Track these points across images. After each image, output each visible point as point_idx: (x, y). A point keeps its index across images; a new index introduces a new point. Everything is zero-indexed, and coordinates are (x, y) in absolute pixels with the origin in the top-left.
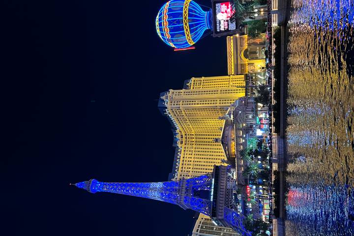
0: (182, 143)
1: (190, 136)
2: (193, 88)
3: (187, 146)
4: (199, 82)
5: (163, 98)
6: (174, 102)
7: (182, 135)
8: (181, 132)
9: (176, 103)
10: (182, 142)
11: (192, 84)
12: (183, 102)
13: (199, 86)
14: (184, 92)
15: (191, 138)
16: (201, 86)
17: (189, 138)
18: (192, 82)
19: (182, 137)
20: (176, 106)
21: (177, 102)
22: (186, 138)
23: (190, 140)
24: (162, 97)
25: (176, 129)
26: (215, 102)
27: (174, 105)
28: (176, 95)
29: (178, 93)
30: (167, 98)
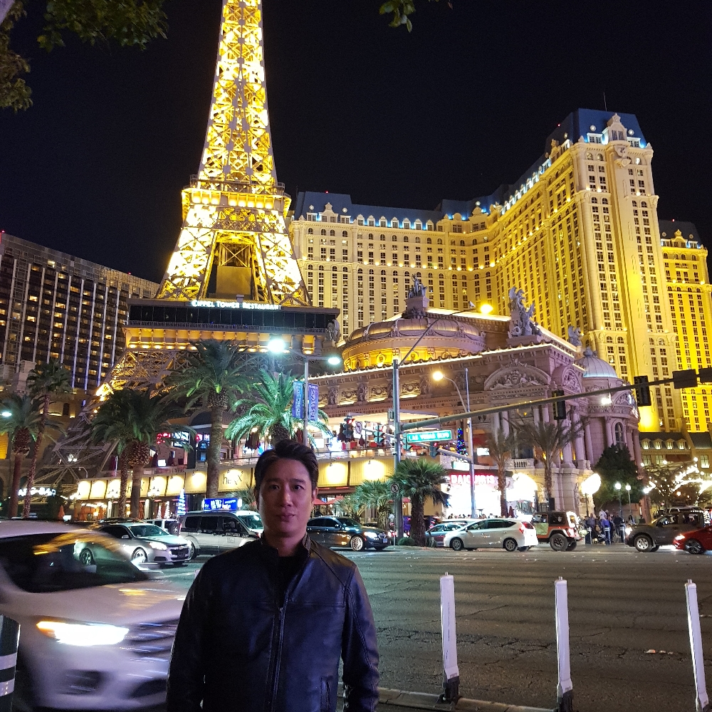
0: (458, 229)
1: (481, 255)
2: (666, 256)
3: (447, 247)
4: (691, 277)
5: (616, 122)
6: (602, 169)
7: (483, 226)
8: (495, 219)
9: (597, 174)
10: (460, 231)
11: (679, 251)
12: (605, 201)
13: (673, 276)
14: (644, 204)
15: (476, 259)
16: (674, 283)
17: (475, 251)
18: (688, 251)
19: (476, 228)
20: (586, 174)
21: (602, 179)
22: (475, 242)
23: (469, 257)
24: (616, 118)
25: (502, 203)
26: (613, 321)
27: (591, 168)
28: (631, 172)
29: (641, 178)
30: (615, 138)
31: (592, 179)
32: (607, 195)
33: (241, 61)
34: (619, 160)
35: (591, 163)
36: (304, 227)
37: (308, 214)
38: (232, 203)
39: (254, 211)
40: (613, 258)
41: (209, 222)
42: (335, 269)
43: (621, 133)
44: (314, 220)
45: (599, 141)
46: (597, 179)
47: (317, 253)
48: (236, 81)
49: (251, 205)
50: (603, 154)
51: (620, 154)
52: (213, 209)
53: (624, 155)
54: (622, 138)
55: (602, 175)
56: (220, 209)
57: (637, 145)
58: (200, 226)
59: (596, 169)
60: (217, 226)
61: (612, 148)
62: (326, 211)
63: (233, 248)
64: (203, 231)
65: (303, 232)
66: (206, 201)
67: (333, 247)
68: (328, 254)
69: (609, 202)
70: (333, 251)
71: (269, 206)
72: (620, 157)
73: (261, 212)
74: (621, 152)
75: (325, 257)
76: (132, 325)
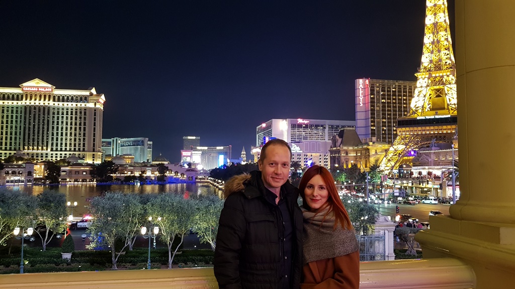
33: (435, 14)
38: (434, 75)
39: (442, 77)
41: (425, 85)
48: (434, 24)
49: (441, 74)
52: (426, 79)
56: (429, 78)
58: (421, 87)
60: (428, 86)
63: (438, 90)
64: (423, 88)
66: (423, 77)
71: (448, 74)
73: (445, 77)
76: (398, 127)
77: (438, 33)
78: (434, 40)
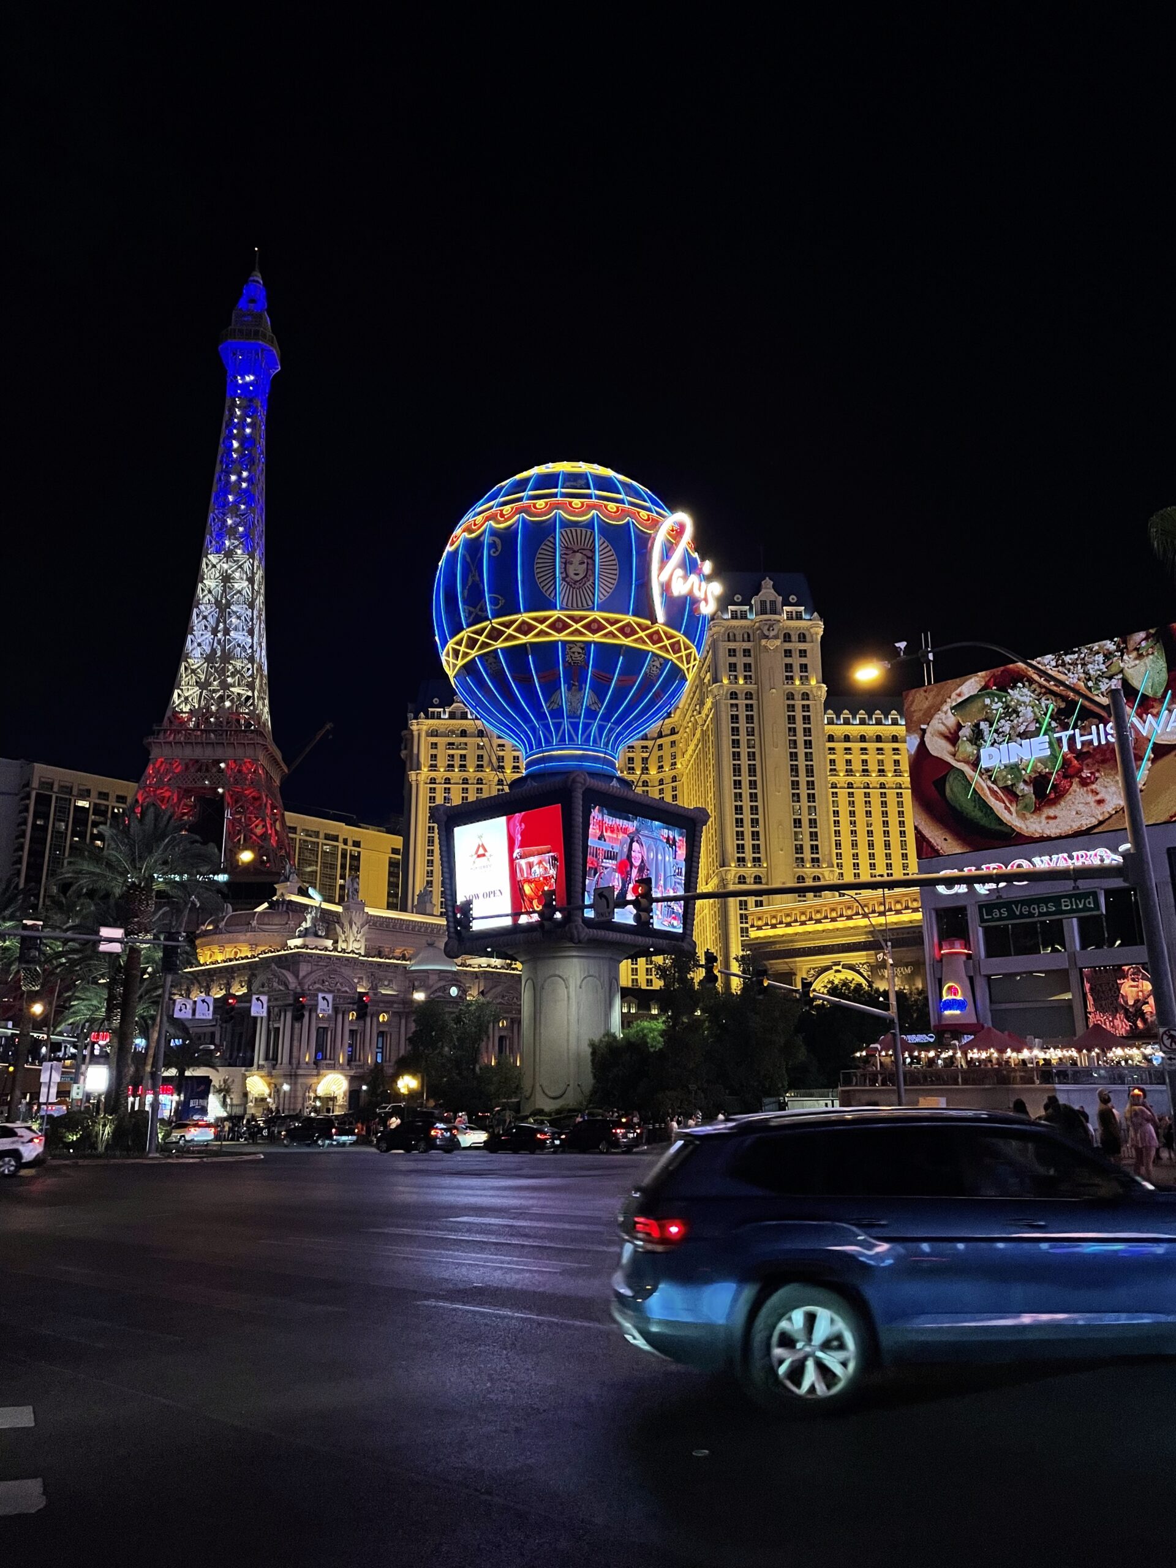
5: (768, 592)
6: (747, 653)
9: (740, 660)
12: (749, 695)
14: (806, 696)
20: (724, 662)
21: (747, 667)
24: (767, 585)
26: (748, 855)
27: (732, 652)
28: (788, 653)
29: (804, 661)
30: (763, 612)
31: (733, 667)
32: (752, 687)
34: (763, 642)
35: (732, 645)
36: (425, 728)
37: (430, 710)
40: (755, 771)
42: (465, 781)
43: (773, 603)
44: (439, 718)
45: (744, 616)
46: (740, 667)
47: (441, 763)
50: (750, 632)
51: (766, 633)
53: (772, 634)
54: (774, 612)
55: (748, 660)
57: (799, 617)
59: (740, 653)
61: (757, 624)
62: (455, 705)
65: (423, 734)
67: (463, 752)
68: (457, 762)
69: (754, 697)
70: (463, 757)
72: (767, 637)
74: (769, 630)
75: (453, 766)
77: (226, 632)
78: (214, 651)
